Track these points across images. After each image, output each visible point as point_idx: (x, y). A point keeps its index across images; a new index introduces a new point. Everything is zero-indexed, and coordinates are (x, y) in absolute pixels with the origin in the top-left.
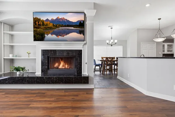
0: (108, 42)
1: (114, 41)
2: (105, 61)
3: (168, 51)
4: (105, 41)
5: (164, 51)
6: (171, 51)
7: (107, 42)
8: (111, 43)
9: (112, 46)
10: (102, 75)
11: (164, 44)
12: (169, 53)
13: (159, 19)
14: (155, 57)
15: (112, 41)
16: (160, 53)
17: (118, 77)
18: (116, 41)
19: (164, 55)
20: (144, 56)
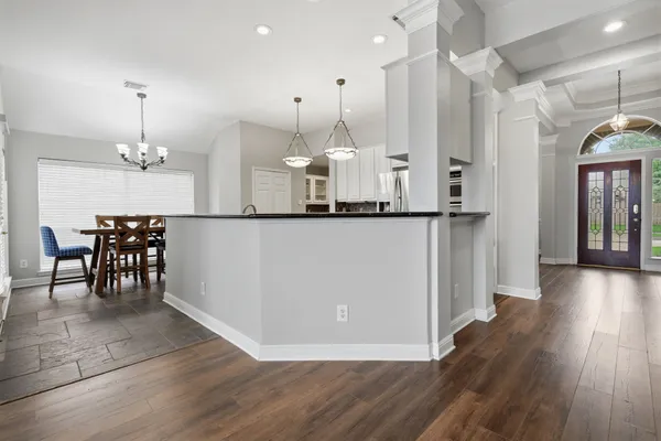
0: (123, 148)
1: (152, 149)
2: (112, 232)
3: (318, 197)
4: (111, 144)
5: (308, 197)
6: (323, 197)
7: (120, 152)
8: (140, 157)
9: (144, 168)
10: (95, 299)
11: (309, 177)
12: (320, 202)
13: (298, 100)
14: (290, 212)
15: (144, 147)
16: (301, 202)
17: (169, 298)
18: (162, 152)
19: (309, 207)
20: (255, 210)
